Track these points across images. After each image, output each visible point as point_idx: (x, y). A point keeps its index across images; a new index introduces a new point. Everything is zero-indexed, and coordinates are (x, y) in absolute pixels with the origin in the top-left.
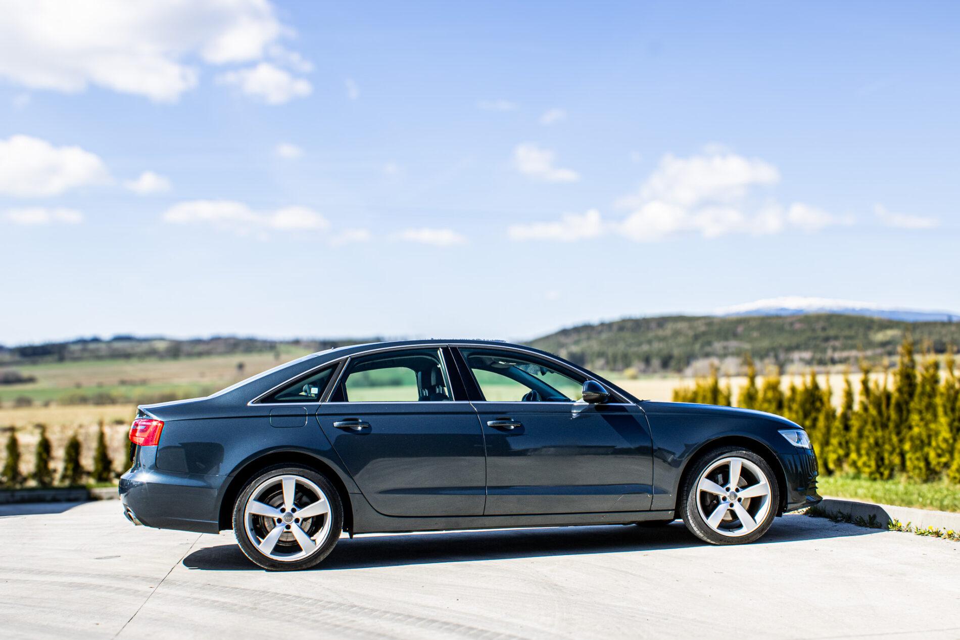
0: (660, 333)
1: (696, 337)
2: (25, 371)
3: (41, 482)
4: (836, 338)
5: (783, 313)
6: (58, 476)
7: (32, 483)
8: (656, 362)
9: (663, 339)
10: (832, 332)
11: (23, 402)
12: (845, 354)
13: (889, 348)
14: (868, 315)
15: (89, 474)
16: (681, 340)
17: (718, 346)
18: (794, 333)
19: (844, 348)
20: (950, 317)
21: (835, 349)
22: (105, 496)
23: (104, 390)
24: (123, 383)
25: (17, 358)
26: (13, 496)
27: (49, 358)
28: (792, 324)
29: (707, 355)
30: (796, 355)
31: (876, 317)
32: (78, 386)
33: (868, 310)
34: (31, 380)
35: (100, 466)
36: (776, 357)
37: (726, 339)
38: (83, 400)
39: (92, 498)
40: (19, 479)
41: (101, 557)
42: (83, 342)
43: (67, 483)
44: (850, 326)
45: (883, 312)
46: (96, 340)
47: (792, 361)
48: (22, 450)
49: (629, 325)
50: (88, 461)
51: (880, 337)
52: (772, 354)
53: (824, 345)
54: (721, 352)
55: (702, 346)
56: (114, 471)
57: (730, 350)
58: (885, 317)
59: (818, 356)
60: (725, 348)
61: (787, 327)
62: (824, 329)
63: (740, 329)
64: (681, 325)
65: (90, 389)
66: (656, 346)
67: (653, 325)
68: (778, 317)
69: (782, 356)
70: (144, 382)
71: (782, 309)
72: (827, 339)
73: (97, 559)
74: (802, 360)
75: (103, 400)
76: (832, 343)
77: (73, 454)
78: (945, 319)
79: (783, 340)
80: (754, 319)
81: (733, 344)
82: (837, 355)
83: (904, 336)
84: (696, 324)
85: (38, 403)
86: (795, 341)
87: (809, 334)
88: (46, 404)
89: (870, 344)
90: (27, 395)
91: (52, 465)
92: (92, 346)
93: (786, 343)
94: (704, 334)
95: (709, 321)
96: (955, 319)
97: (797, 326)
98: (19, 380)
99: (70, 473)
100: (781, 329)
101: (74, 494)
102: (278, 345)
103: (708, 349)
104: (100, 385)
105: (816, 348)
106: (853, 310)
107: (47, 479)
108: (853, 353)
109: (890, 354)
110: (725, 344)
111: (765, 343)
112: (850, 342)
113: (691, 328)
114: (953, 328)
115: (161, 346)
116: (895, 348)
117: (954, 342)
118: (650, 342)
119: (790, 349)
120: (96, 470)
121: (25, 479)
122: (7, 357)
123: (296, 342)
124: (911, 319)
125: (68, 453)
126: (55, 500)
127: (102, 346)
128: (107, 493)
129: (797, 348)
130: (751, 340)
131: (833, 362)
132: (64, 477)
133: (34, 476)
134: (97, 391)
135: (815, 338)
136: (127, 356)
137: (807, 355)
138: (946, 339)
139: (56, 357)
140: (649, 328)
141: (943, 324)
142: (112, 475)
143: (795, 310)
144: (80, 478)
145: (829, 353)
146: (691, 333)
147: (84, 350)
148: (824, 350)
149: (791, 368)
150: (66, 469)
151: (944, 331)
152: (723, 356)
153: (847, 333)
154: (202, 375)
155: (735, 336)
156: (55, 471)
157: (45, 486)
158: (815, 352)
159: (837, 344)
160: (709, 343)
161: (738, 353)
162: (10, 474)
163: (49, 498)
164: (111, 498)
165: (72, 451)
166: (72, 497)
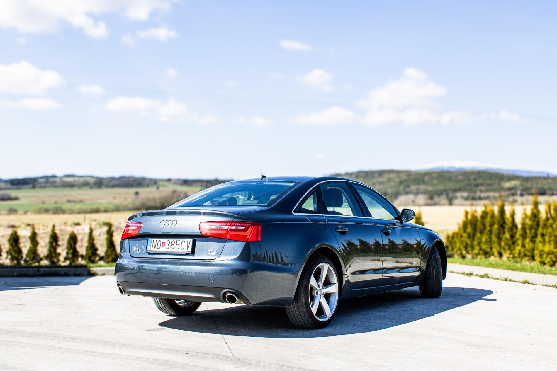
0: (380, 179)
1: (401, 183)
2: (13, 193)
3: (52, 262)
4: (482, 185)
5: (452, 170)
6: (62, 258)
7: (45, 262)
9: (382, 183)
10: (480, 181)
11: (12, 211)
12: (487, 194)
13: (513, 191)
14: (500, 172)
15: (82, 256)
16: (392, 184)
17: (413, 188)
18: (457, 181)
19: (487, 191)
20: (548, 174)
21: (481, 191)
23: (58, 205)
24: (69, 201)
25: (9, 186)
26: (38, 271)
27: (27, 186)
28: (456, 176)
29: (407, 193)
30: (459, 194)
31: (506, 173)
32: (44, 203)
33: (500, 169)
34: (16, 199)
35: (90, 252)
36: (447, 195)
37: (418, 184)
38: (47, 211)
39: (91, 274)
40: (38, 258)
41: (150, 329)
42: (47, 177)
43: (67, 263)
44: (490, 178)
45: (509, 170)
46: (54, 176)
47: (456, 198)
49: (362, 175)
50: (82, 248)
51: (507, 185)
52: (445, 193)
53: (475, 189)
54: (415, 191)
55: (404, 188)
56: (98, 255)
57: (421, 191)
58: (511, 173)
59: (472, 195)
60: (418, 189)
61: (454, 178)
62: (475, 179)
63: (427, 179)
64: (392, 176)
65: (50, 205)
67: (376, 175)
68: (449, 172)
69: (451, 194)
70: (81, 201)
71: (451, 168)
72: (477, 185)
73: (148, 330)
74: (462, 197)
75: (58, 211)
76: (480, 188)
78: (545, 175)
79: (451, 185)
80: (435, 173)
81: (422, 187)
82: (483, 195)
83: (521, 185)
84: (401, 175)
85: (20, 212)
86: (458, 186)
87: (466, 182)
88: (26, 213)
89: (501, 189)
90: (14, 207)
91: (59, 250)
92: (51, 180)
93: (453, 187)
94: (405, 181)
95: (408, 173)
96: (551, 176)
97: (460, 177)
98: (10, 199)
99: (70, 256)
100: (450, 179)
101: (80, 271)
102: (158, 182)
103: (407, 190)
104: (56, 202)
105: (470, 191)
106: (492, 169)
107: (55, 260)
108: (492, 194)
109: (513, 195)
110: (418, 187)
111: (441, 187)
112: (490, 187)
113: (398, 177)
114: (550, 181)
115: (92, 181)
116: (516, 192)
117: (551, 189)
119: (455, 191)
120: (87, 254)
121: (41, 259)
122: (3, 185)
123: (169, 180)
124: (526, 175)
125: (69, 243)
127: (57, 180)
128: (101, 270)
129: (460, 190)
130: (433, 185)
131: (480, 198)
132: (66, 259)
133: (47, 257)
134: (55, 206)
135: (470, 185)
136: (71, 186)
137: (465, 194)
138: (546, 187)
139: (31, 186)
140: (373, 177)
141: (544, 178)
142: (97, 258)
143: (458, 168)
144: (77, 259)
145: (478, 194)
146: (398, 180)
147: (47, 182)
148: (475, 192)
149: (456, 202)
150: (68, 253)
151: (545, 182)
152: (417, 194)
153: (488, 182)
154: (115, 198)
155: (423, 182)
156: (59, 254)
157: (54, 264)
158: (470, 193)
159: (483, 188)
160: (408, 186)
161: (425, 193)
162: (31, 256)
163: (62, 273)
164: (104, 274)
165: (72, 242)
166: (78, 273)
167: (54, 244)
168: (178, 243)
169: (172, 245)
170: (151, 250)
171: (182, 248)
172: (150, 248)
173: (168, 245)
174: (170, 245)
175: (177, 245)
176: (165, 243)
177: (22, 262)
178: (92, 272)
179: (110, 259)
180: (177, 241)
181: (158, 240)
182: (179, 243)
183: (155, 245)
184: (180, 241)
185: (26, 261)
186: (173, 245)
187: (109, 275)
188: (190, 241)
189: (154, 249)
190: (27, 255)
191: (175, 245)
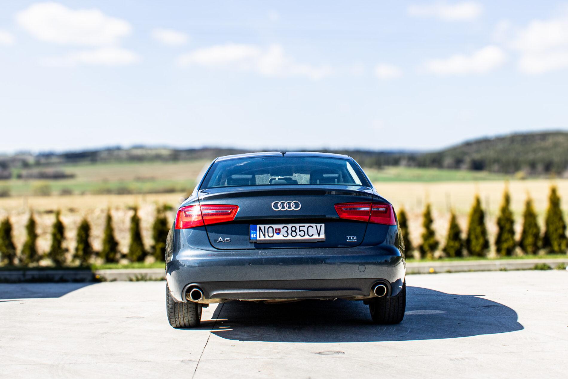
0: (543, 144)
2: (68, 169)
3: (56, 261)
6: (69, 257)
7: (46, 263)
8: (540, 167)
9: (545, 149)
11: (66, 192)
15: (97, 254)
16: (559, 150)
22: (109, 278)
23: (123, 184)
24: (137, 179)
26: (24, 275)
27: (85, 161)
32: (106, 181)
34: (72, 176)
35: (107, 248)
38: (109, 192)
39: (96, 280)
40: (36, 257)
42: (109, 149)
43: (77, 263)
46: (118, 149)
48: (39, 231)
50: (97, 244)
56: (120, 252)
66: (540, 155)
70: (152, 179)
75: (123, 191)
77: (84, 236)
85: (76, 193)
88: (83, 194)
90: (69, 188)
91: (64, 245)
92: (116, 153)
98: (63, 176)
99: (81, 253)
101: (81, 274)
104: (121, 181)
107: (60, 258)
115: (165, 152)
118: (534, 151)
120: (104, 250)
121: (41, 258)
122: (56, 160)
126: (62, 280)
127: (123, 153)
128: (111, 274)
132: (75, 256)
133: (49, 255)
134: (119, 185)
136: (140, 160)
139: (90, 160)
140: (534, 141)
142: (118, 256)
144: (89, 257)
147: (110, 156)
150: (77, 249)
156: (67, 250)
157: (59, 264)
162: (28, 253)
163: (57, 278)
164: (114, 280)
165: (83, 233)
166: (78, 277)
167: (59, 236)
168: (301, 228)
169: (292, 231)
170: (258, 238)
171: (310, 234)
172: (255, 236)
173: (287, 232)
174: (290, 231)
175: (300, 231)
176: (280, 229)
177: (16, 261)
178: (98, 277)
179: (135, 257)
180: (300, 227)
181: (267, 226)
182: (305, 229)
183: (264, 233)
184: (304, 226)
185: (21, 260)
186: (295, 231)
187: (122, 280)
188: (321, 226)
189: (262, 238)
190: (23, 252)
191: (297, 231)
